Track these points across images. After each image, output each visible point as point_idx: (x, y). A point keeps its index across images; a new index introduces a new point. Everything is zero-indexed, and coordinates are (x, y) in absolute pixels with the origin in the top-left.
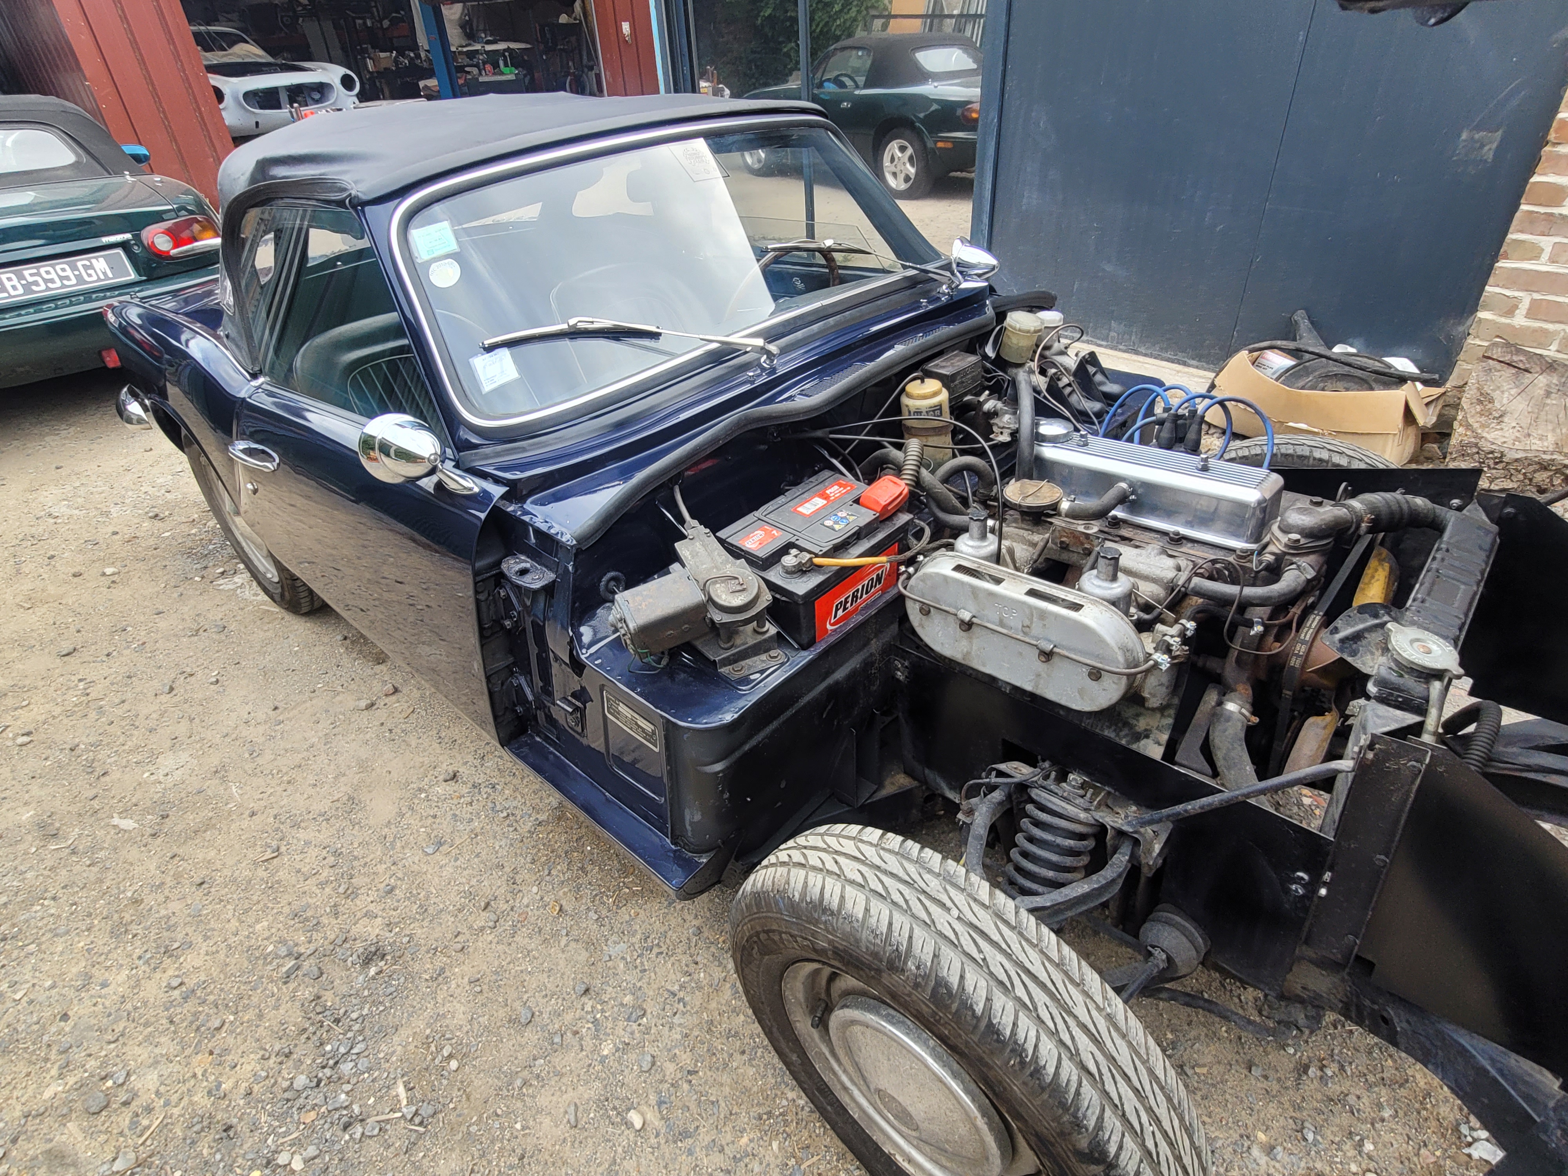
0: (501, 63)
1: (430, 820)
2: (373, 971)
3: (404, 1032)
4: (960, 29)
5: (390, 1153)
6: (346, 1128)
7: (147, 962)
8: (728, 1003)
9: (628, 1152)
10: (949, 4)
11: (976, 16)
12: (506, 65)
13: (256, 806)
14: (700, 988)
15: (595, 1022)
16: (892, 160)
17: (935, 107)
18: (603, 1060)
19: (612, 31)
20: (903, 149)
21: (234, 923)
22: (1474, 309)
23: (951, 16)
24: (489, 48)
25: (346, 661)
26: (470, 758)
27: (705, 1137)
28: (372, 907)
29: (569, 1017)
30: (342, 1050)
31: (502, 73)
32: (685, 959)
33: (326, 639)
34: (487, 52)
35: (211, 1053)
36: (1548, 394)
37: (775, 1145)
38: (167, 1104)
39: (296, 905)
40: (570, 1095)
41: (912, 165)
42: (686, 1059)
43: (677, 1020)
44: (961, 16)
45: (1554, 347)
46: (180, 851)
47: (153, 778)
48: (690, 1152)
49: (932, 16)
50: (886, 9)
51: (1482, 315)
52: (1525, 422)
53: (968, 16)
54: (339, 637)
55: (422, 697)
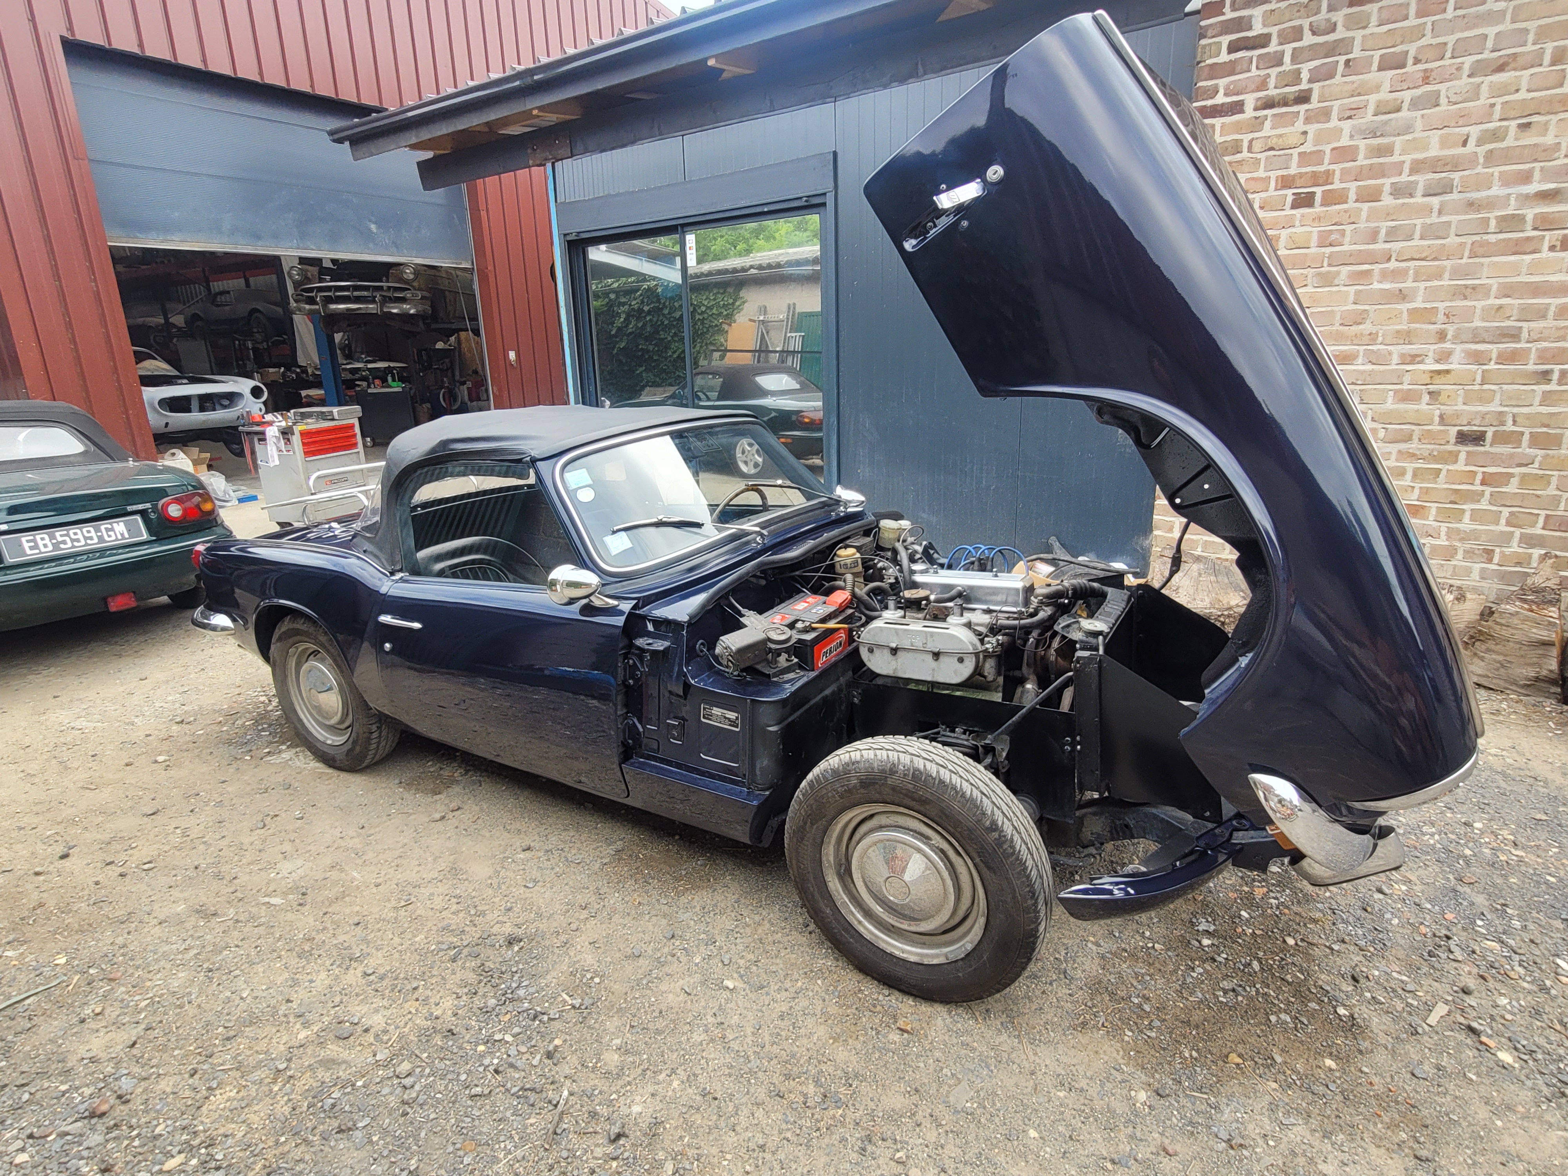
0: (390, 378)
1: (521, 872)
2: (516, 948)
3: (554, 974)
4: (783, 361)
5: (571, 1024)
6: (535, 1017)
7: (339, 966)
8: (769, 929)
9: (728, 1000)
10: (772, 344)
11: (794, 352)
12: (394, 380)
13: (378, 881)
14: (748, 926)
15: (684, 949)
16: (743, 452)
17: (773, 414)
18: (697, 965)
19: (501, 357)
20: (751, 445)
21: (397, 940)
22: (1151, 531)
23: (776, 352)
24: (370, 366)
25: (406, 795)
26: (536, 837)
27: (774, 987)
28: (500, 918)
29: (666, 950)
30: (514, 985)
31: (390, 387)
32: (733, 915)
33: (384, 785)
34: (369, 369)
35: (417, 1000)
36: (1200, 575)
37: (819, 982)
38: (397, 1028)
39: (440, 925)
40: (681, 982)
41: (759, 455)
42: (751, 956)
43: (738, 941)
44: (782, 351)
45: (1199, 549)
46: (330, 910)
47: (279, 876)
48: (767, 994)
49: (760, 351)
50: (722, 345)
51: (1156, 532)
52: (1191, 592)
53: (788, 352)
54: (397, 781)
55: (482, 810)
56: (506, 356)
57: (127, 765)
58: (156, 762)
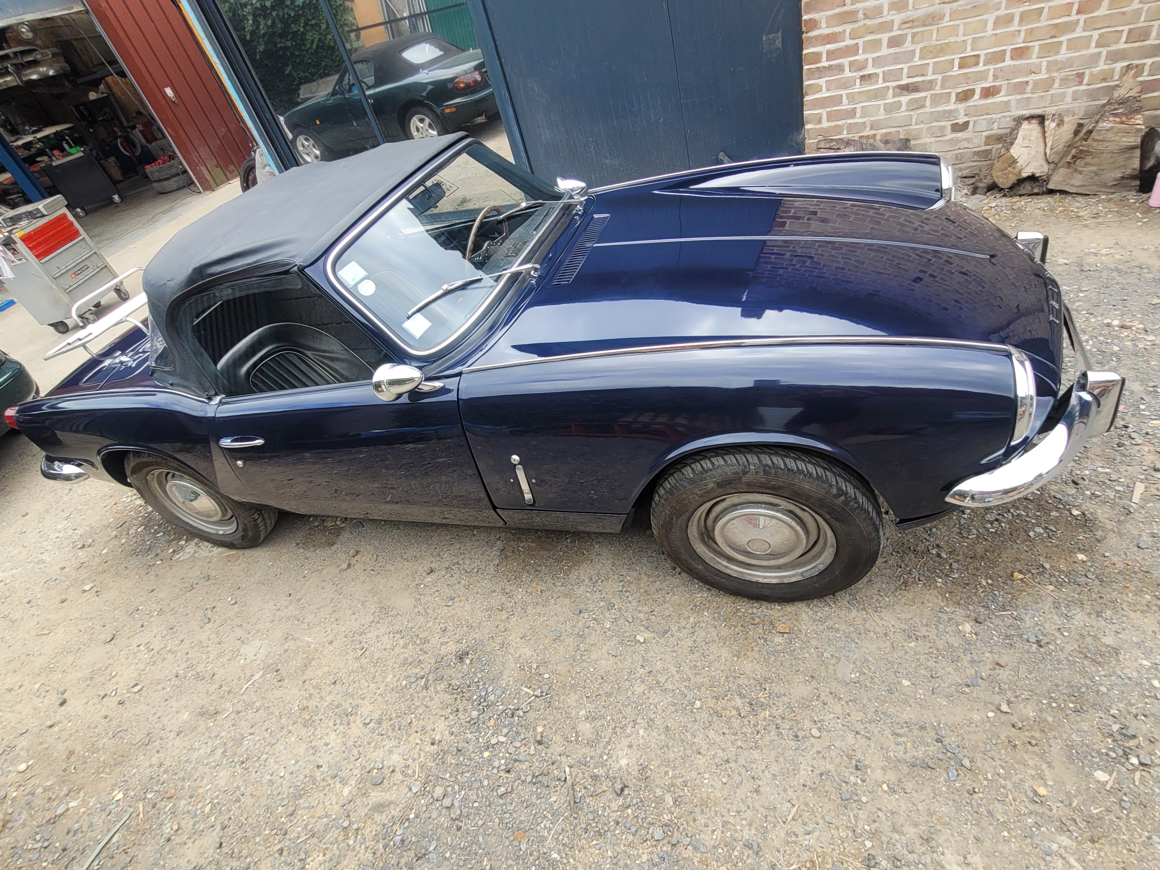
0: (66, 146)
1: (437, 594)
2: (468, 661)
3: (507, 673)
4: (414, 27)
5: (541, 711)
6: (513, 715)
7: (341, 724)
9: (646, 651)
10: (398, 10)
11: (421, 14)
12: (71, 147)
13: (329, 638)
14: (632, 583)
15: (594, 619)
16: (416, 130)
17: (430, 87)
18: (609, 629)
19: (160, 97)
20: (422, 121)
21: (373, 686)
22: (803, 126)
23: (404, 19)
25: (308, 554)
26: (432, 559)
28: (442, 640)
29: (580, 625)
30: (483, 694)
31: (71, 154)
32: (616, 577)
33: (284, 551)
35: (417, 732)
38: (414, 760)
40: (605, 648)
41: (433, 129)
42: (646, 609)
43: (630, 599)
44: (410, 17)
48: (672, 636)
49: (390, 22)
50: (353, 24)
51: (808, 127)
53: (416, 16)
54: (294, 545)
55: (375, 547)
56: (164, 95)
57: (62, 602)
58: (85, 591)
